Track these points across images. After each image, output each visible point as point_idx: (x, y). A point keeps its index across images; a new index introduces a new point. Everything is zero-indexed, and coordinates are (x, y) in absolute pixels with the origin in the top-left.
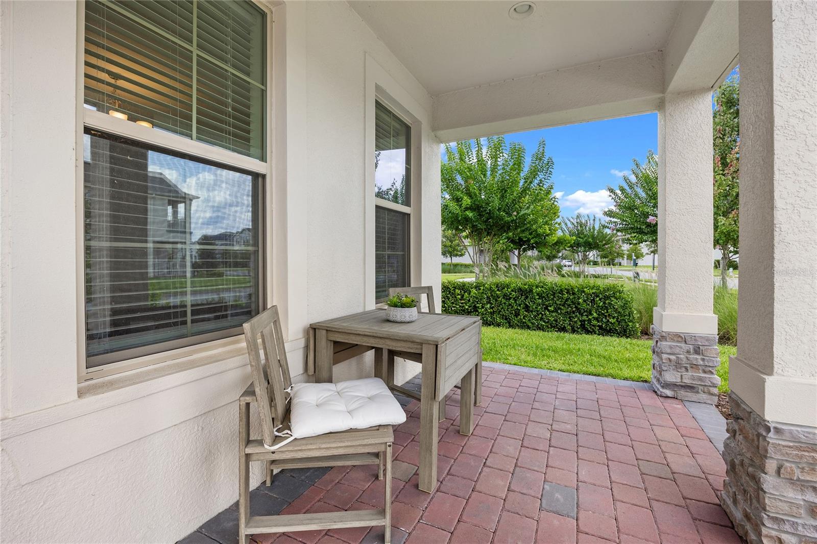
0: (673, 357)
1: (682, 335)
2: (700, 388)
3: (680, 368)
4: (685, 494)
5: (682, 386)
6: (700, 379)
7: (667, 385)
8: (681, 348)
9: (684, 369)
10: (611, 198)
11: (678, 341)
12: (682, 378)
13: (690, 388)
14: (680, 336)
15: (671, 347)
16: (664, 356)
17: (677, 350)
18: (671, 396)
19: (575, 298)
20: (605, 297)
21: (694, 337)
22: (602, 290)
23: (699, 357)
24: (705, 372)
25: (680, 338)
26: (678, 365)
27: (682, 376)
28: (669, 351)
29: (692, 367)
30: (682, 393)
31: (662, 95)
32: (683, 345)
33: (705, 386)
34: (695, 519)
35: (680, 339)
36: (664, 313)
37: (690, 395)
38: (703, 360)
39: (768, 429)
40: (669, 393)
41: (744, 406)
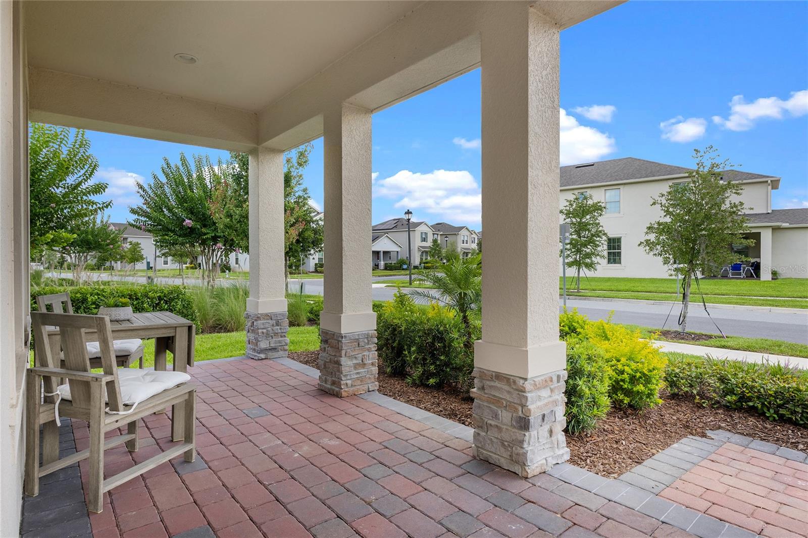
0: (265, 331)
1: (269, 314)
2: (280, 347)
3: (269, 337)
4: (304, 391)
5: (270, 349)
6: (280, 342)
7: (262, 351)
8: (269, 323)
9: (270, 337)
10: (139, 195)
11: (267, 319)
12: (270, 344)
13: (274, 349)
14: (268, 316)
15: (263, 324)
16: (260, 331)
17: (267, 326)
18: (264, 358)
19: (138, 303)
20: (169, 299)
21: (276, 315)
22: (166, 293)
23: (278, 328)
24: (281, 337)
25: (269, 316)
26: (267, 335)
27: (270, 342)
28: (262, 327)
29: (275, 335)
30: (270, 354)
31: (257, 146)
32: (270, 321)
33: (282, 345)
34: (313, 396)
35: (268, 318)
36: (259, 301)
37: (276, 354)
38: (281, 329)
39: (342, 337)
40: (263, 356)
41: (330, 332)
